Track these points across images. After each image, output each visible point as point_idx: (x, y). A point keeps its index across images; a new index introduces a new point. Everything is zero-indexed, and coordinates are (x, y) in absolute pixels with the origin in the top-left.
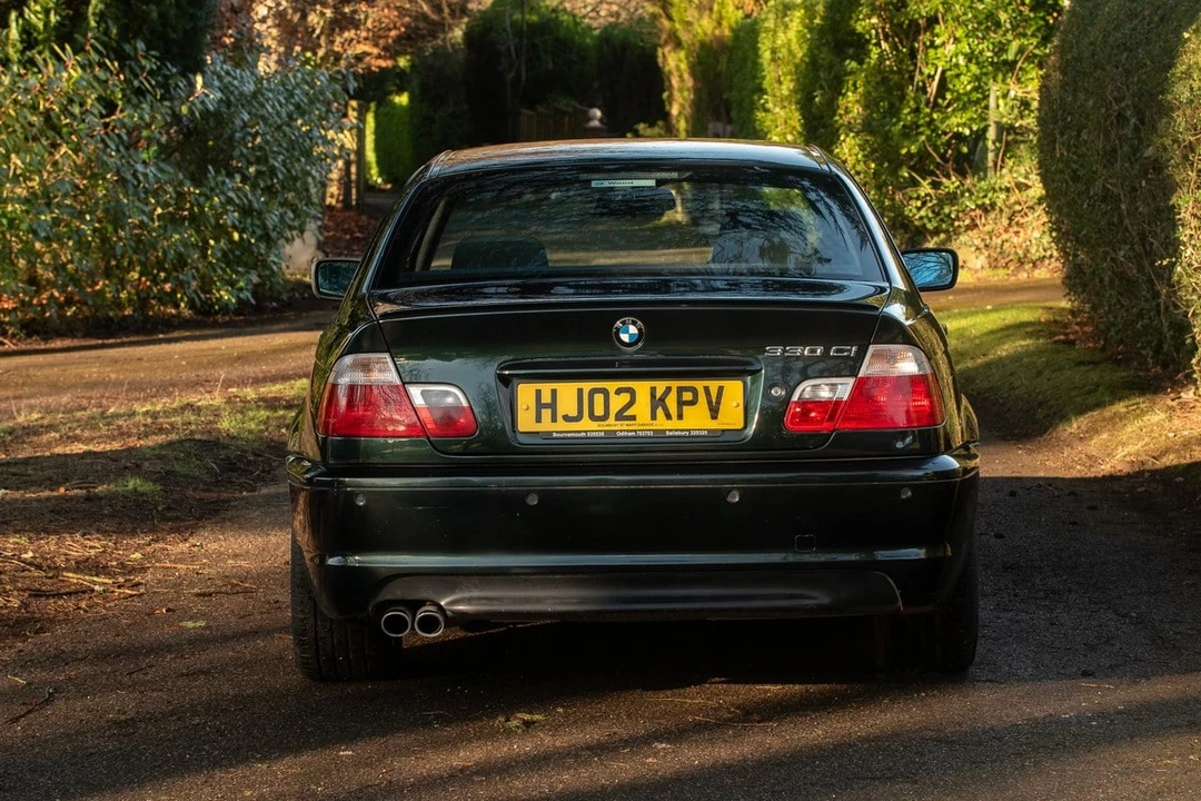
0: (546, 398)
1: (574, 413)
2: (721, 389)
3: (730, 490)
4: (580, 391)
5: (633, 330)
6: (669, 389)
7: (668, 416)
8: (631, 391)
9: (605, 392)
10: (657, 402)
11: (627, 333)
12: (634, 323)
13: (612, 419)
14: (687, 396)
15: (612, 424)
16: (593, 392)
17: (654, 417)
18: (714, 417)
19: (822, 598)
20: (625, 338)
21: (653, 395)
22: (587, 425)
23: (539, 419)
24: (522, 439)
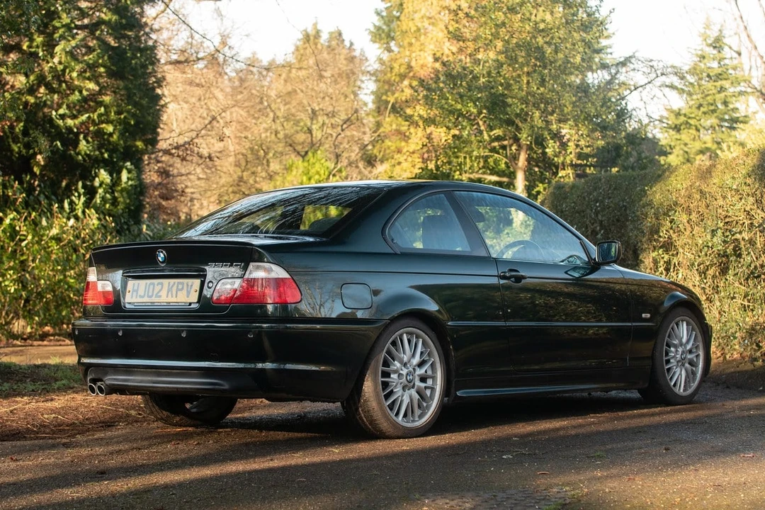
0: (136, 288)
2: (193, 283)
4: (146, 284)
5: (162, 255)
6: (174, 283)
7: (172, 297)
9: (153, 284)
11: (161, 257)
12: (162, 252)
13: (153, 298)
15: (154, 299)
16: (150, 284)
18: (188, 297)
19: (226, 386)
20: (160, 259)
22: (146, 299)
23: (132, 297)
24: (127, 306)
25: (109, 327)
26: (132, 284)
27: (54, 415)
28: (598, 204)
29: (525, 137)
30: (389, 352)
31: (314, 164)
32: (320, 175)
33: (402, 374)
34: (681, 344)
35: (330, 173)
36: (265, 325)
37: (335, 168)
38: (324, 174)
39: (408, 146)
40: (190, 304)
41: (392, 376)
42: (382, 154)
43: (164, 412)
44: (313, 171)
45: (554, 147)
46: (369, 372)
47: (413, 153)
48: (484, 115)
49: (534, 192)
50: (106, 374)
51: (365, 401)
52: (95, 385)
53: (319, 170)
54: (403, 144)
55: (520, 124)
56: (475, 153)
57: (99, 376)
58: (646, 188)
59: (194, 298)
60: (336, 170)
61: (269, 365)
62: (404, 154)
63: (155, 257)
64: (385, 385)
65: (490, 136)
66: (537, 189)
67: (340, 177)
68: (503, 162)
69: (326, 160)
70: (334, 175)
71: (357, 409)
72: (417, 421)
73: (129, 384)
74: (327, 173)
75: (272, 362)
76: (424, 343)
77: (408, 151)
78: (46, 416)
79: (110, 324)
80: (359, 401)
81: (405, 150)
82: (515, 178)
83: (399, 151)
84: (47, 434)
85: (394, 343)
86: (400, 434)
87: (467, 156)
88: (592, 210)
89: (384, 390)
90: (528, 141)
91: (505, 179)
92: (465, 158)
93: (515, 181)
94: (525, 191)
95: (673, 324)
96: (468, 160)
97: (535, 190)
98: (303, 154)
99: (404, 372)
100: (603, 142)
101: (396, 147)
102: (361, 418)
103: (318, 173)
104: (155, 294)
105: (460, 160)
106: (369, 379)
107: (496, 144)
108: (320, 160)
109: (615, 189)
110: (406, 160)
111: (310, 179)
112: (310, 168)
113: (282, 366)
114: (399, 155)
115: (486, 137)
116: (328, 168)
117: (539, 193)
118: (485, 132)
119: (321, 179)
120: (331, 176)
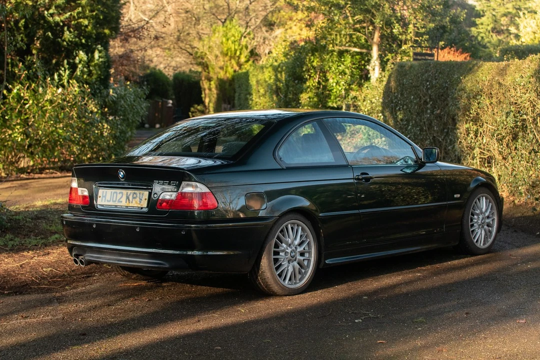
0: (104, 195)
1: (109, 199)
3: (137, 227)
8: (122, 193)
9: (116, 193)
10: (128, 198)
11: (121, 174)
13: (117, 202)
14: (135, 196)
15: (117, 204)
16: (114, 193)
17: (126, 202)
19: (167, 266)
20: (120, 176)
21: (127, 194)
22: (111, 203)
23: (102, 201)
24: (99, 207)
25: (86, 221)
26: (101, 192)
27: (50, 269)
28: (428, 83)
29: (378, 21)
30: (278, 238)
31: (230, 29)
32: (235, 37)
33: (288, 252)
34: (482, 213)
35: (242, 36)
36: (193, 226)
37: (245, 32)
38: (238, 36)
39: (297, 15)
40: (142, 208)
41: (280, 254)
42: (278, 20)
43: (125, 271)
44: (230, 34)
45: (398, 28)
46: (265, 253)
47: (301, 20)
48: (349, 5)
49: (385, 60)
50: (85, 252)
51: (262, 272)
52: (78, 258)
53: (234, 33)
54: (294, 14)
55: (375, 12)
56: (343, 32)
57: (81, 253)
58: (461, 78)
59: (144, 204)
60: (246, 33)
61: (196, 253)
62: (295, 21)
63: (118, 174)
64: (276, 260)
65: (354, 20)
66: (387, 57)
67: (249, 38)
68: (363, 38)
69: (239, 26)
70: (245, 37)
71: (257, 278)
72: (298, 283)
73: (101, 260)
74: (240, 36)
75: (198, 250)
76: (303, 229)
77: (297, 19)
78: (44, 269)
79: (87, 219)
80: (258, 272)
81: (294, 19)
82: (372, 49)
83: (291, 19)
84: (46, 285)
85: (282, 231)
86: (286, 293)
87: (338, 34)
88: (424, 87)
89: (275, 264)
90: (380, 24)
91: (364, 51)
92: (336, 35)
93: (371, 52)
94: (379, 59)
95: (476, 200)
96: (338, 37)
97: (386, 58)
98: (223, 20)
99: (289, 250)
100: (434, 25)
101: (289, 16)
102: (260, 283)
103: (233, 36)
104: (117, 200)
105: (333, 37)
106: (265, 258)
107: (358, 26)
108: (235, 26)
109: (440, 73)
110: (295, 25)
111: (228, 40)
112: (228, 32)
113: (205, 253)
114: (290, 22)
115: (351, 21)
116: (240, 32)
117: (388, 60)
118: (350, 18)
119: (236, 40)
120: (243, 38)
